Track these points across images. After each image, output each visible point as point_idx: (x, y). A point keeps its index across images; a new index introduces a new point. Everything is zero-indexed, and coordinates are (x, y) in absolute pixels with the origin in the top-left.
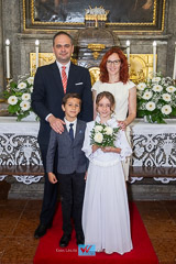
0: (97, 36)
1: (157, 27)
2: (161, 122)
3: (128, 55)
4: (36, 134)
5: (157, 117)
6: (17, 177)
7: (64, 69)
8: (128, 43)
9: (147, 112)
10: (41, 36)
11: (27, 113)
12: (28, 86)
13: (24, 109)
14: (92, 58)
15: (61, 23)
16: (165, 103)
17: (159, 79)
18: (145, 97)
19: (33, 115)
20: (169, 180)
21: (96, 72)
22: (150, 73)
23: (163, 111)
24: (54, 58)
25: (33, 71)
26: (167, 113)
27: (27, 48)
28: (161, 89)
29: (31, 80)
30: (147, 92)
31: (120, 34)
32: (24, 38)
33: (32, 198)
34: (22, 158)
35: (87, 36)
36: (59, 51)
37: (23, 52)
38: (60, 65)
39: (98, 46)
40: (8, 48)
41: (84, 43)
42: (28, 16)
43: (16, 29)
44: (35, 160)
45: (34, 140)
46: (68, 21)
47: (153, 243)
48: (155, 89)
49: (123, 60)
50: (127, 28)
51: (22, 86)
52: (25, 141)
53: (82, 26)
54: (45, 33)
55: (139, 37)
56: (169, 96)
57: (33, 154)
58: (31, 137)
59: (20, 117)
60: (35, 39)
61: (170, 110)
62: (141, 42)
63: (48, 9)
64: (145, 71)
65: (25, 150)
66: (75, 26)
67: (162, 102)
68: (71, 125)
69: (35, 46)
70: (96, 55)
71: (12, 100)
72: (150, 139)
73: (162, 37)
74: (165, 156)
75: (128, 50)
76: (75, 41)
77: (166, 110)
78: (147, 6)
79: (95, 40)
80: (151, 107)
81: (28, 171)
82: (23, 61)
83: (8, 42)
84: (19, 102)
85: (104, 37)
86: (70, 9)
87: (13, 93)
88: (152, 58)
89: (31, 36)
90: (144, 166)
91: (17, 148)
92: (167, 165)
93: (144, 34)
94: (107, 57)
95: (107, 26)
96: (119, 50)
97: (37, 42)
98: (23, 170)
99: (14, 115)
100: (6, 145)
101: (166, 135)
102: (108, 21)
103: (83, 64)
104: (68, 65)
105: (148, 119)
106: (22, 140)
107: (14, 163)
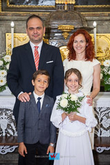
0: (67, 18)
3: (94, 35)
4: (12, 107)
7: (37, 48)
8: (95, 24)
10: (16, 18)
11: (3, 88)
12: (5, 64)
13: (1, 84)
14: (62, 38)
15: (34, 6)
19: (8, 90)
24: (28, 38)
25: (9, 49)
27: (3, 29)
29: (8, 58)
31: (87, 15)
35: (58, 18)
36: (32, 32)
38: (33, 45)
39: (68, 27)
41: (55, 24)
45: (9, 113)
46: (40, 4)
50: (94, 10)
52: (1, 114)
53: (53, 8)
54: (20, 15)
55: (105, 18)
57: (9, 125)
58: (7, 110)
60: (10, 20)
62: (107, 23)
65: (1, 121)
66: (46, 9)
68: (39, 99)
69: (10, 27)
70: (66, 35)
75: (95, 30)
76: (46, 22)
79: (65, 22)
81: (4, 142)
85: (73, 18)
89: (7, 18)
93: (109, 15)
95: (75, 9)
97: (12, 24)
102: (76, 4)
103: (54, 43)
104: (40, 45)
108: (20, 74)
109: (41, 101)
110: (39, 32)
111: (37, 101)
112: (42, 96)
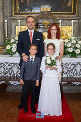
0: (46, 18)
1: (74, 14)
2: (75, 57)
3: (60, 27)
4: (19, 62)
5: (73, 55)
6: (10, 82)
7: (31, 32)
8: (60, 21)
9: (69, 53)
10: (21, 18)
11: (15, 53)
12: (15, 41)
13: (14, 51)
14: (44, 28)
15: (30, 12)
16: (77, 48)
17: (74, 37)
18: (68, 46)
19: (17, 54)
20: (79, 83)
21: (45, 34)
22: (70, 35)
23: (76, 52)
24: (27, 28)
25: (17, 34)
26: (78, 53)
27: (15, 24)
28: (75, 42)
29: (17, 38)
30: (69, 43)
31: (57, 17)
32: (13, 19)
33: (17, 91)
34: (13, 73)
35: (42, 18)
37: (13, 26)
38: (29, 31)
39: (47, 22)
40: (6, 24)
41: (40, 21)
42: (15, 9)
43: (10, 15)
44: (18, 74)
45: (18, 65)
46: (33, 11)
47: (72, 111)
48: (72, 42)
49: (58, 29)
50: (60, 14)
51: (12, 41)
52: (14, 66)
53: (39, 13)
54: (23, 17)
56: (79, 45)
57: (17, 71)
59: (12, 55)
60: (18, 19)
61: (79, 52)
62: (66, 21)
63: (24, 6)
64: (68, 34)
65: (14, 69)
66: (36, 13)
67: (76, 48)
68: (32, 58)
69: (18, 23)
70: (46, 27)
71: (8, 47)
72: (70, 65)
73: (76, 18)
74: (77, 72)
75: (60, 24)
76: (36, 20)
77: (78, 52)
78: (69, 4)
79: (45, 20)
80: (70, 50)
81: (15, 79)
82: (13, 30)
83: (6, 21)
84: (11, 48)
85: (49, 18)
86: (34, 6)
87: (8, 44)
88: (71, 28)
89: (16, 18)
90: (67, 77)
91: (10, 69)
92: (78, 76)
93: (67, 17)
94: (51, 27)
95: (51, 14)
96: (56, 24)
97: (19, 21)
98: (13, 79)
99: (9, 54)
100: (5, 67)
101: (78, 63)
102: (51, 11)
103: (40, 31)
104: (33, 31)
105: (69, 55)
106: (12, 65)
107: (9, 75)
108: (23, 44)
109: (33, 60)
110: (33, 24)
111: (31, 60)
112: (34, 57)
